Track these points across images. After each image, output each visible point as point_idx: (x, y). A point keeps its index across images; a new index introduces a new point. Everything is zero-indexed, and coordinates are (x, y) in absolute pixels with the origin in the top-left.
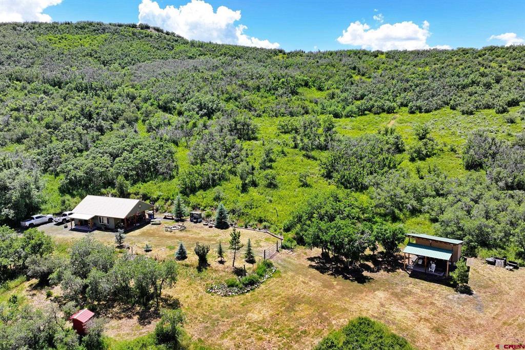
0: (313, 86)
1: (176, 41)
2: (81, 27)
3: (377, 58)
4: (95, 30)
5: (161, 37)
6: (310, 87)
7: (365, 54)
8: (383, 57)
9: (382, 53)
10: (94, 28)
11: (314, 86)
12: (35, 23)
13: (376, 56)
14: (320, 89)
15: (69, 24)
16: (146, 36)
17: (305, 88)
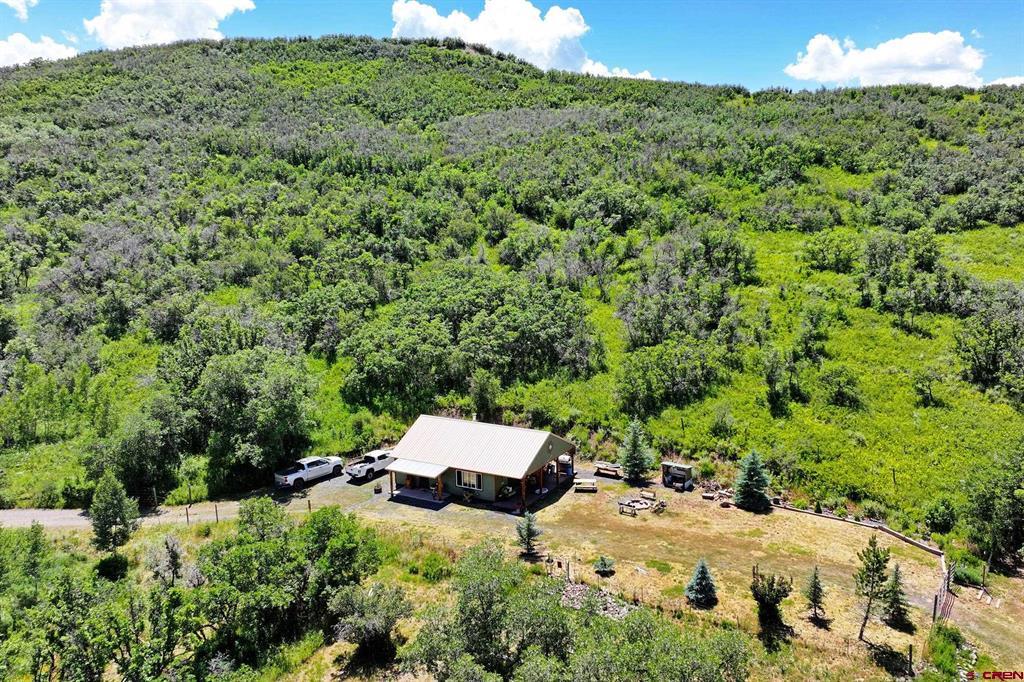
0: (834, 164)
1: (520, 72)
2: (331, 47)
3: (962, 101)
4: (356, 53)
5: (489, 64)
6: (827, 166)
7: (933, 94)
8: (976, 98)
9: (971, 92)
10: (355, 48)
11: (838, 163)
12: (242, 40)
13: (959, 98)
14: (852, 169)
15: (305, 40)
16: (459, 63)
17: (819, 168)
